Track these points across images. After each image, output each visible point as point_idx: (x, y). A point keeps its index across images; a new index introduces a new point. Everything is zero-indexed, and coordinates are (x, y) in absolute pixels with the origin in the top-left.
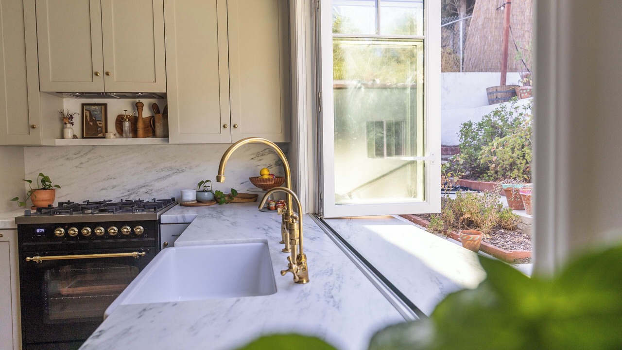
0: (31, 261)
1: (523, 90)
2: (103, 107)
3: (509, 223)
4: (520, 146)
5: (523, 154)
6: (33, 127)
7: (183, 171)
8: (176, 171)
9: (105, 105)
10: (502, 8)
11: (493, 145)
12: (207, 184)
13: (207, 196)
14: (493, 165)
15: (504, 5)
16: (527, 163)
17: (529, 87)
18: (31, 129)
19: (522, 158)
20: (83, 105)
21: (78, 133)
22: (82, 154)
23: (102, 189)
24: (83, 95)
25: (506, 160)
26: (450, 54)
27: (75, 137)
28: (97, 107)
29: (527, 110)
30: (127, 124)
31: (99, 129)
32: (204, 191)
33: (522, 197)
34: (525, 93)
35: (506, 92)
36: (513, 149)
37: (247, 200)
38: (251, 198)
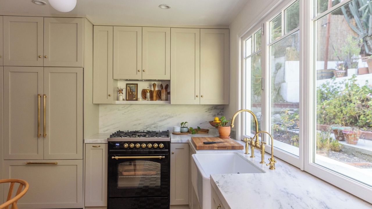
0: (114, 158)
1: (338, 73)
2: (136, 85)
3: (337, 148)
4: (339, 106)
5: (341, 110)
6: (109, 96)
7: (172, 117)
8: (169, 117)
9: (137, 84)
10: (325, 26)
11: (323, 104)
12: (186, 124)
13: (185, 130)
14: (324, 116)
15: (326, 24)
16: (344, 115)
17: (342, 71)
18: (108, 96)
19: (341, 112)
20: (127, 84)
21: (124, 98)
22: (125, 108)
23: (134, 125)
24: (127, 80)
25: (331, 113)
26: (294, 50)
27: (123, 100)
28: (133, 85)
29: (341, 84)
30: (148, 94)
31: (134, 96)
32: (184, 127)
33: (344, 134)
34: (339, 75)
35: (328, 73)
36: (335, 107)
37: (204, 132)
38: (206, 131)
